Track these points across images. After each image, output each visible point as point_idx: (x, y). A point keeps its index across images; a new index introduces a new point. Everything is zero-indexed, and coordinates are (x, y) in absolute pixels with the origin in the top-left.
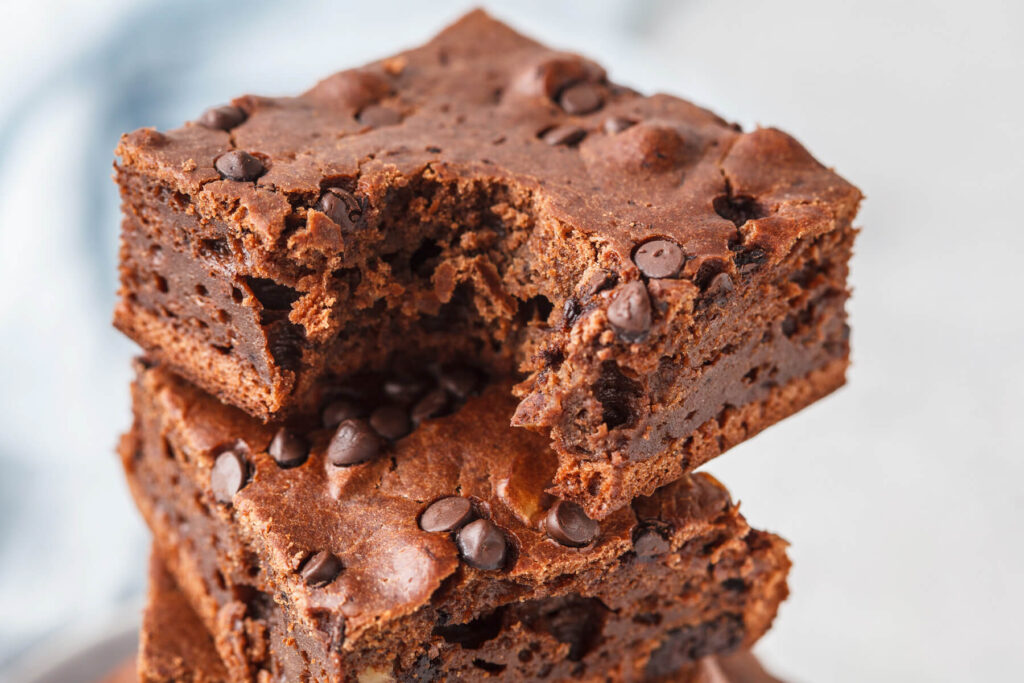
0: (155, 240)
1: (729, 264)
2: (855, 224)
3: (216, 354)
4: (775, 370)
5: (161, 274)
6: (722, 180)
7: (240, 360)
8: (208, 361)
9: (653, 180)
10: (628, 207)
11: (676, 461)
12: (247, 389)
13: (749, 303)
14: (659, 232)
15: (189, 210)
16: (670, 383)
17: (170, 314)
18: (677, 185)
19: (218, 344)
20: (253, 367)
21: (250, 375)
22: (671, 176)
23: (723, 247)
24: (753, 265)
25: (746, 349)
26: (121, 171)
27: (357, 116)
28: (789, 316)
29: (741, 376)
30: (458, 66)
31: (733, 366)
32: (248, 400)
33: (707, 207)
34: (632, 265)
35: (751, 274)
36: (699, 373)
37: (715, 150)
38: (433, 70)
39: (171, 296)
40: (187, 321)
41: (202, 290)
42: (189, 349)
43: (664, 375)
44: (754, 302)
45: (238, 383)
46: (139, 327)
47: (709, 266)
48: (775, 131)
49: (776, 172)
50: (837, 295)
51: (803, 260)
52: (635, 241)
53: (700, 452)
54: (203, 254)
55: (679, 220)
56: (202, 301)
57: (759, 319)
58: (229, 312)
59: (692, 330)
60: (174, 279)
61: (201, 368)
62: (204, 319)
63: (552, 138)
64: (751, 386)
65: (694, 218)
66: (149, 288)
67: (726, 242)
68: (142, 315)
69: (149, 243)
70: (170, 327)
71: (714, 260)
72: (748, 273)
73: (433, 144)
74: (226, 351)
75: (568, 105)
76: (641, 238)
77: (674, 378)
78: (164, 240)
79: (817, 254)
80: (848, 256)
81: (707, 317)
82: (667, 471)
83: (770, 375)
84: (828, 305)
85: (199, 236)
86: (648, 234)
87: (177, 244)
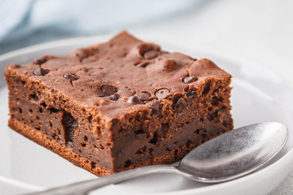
0: (18, 97)
1: (184, 95)
2: (230, 86)
3: (36, 130)
4: (205, 131)
5: (20, 107)
6: (187, 73)
7: (42, 131)
8: (34, 133)
9: (166, 74)
10: (156, 81)
11: (172, 156)
12: (45, 140)
13: (193, 109)
14: (163, 87)
15: (25, 86)
16: (167, 132)
17: (23, 119)
18: (172, 75)
19: (37, 127)
20: (46, 133)
21: (45, 136)
22: (171, 73)
23: (182, 90)
24: (192, 96)
25: (194, 123)
26: (7, 76)
27: (81, 61)
28: (209, 114)
29: (193, 132)
30: (115, 48)
31: (190, 128)
32: (45, 144)
33: (180, 80)
34: (154, 96)
35: (192, 99)
36: (177, 129)
37: (187, 66)
38: (108, 49)
39: (23, 114)
40: (28, 121)
41: (31, 111)
42: (28, 130)
43: (164, 129)
44: (195, 108)
45: (42, 139)
46: (15, 125)
47: (178, 96)
48: (206, 60)
49: (204, 71)
50: (226, 109)
51: (212, 96)
52: (156, 90)
53: (181, 155)
54: (31, 99)
55: (170, 84)
56: (31, 114)
57: (198, 114)
58: (39, 116)
59: (172, 116)
60: (23, 109)
61: (32, 135)
62: (32, 120)
63: (139, 65)
64: (197, 135)
65: (175, 83)
66: (16, 112)
67: (184, 89)
68: (16, 121)
69: (16, 98)
70: (23, 124)
71: (179, 94)
72: (191, 99)
73: (101, 67)
74: (39, 129)
75: (146, 56)
76: (158, 89)
77: (167, 130)
78: (19, 97)
79: (216, 94)
80: (229, 96)
81: (178, 112)
82: (169, 160)
83: (204, 132)
84: (223, 111)
85: (29, 94)
86: (160, 88)
87: (23, 97)
